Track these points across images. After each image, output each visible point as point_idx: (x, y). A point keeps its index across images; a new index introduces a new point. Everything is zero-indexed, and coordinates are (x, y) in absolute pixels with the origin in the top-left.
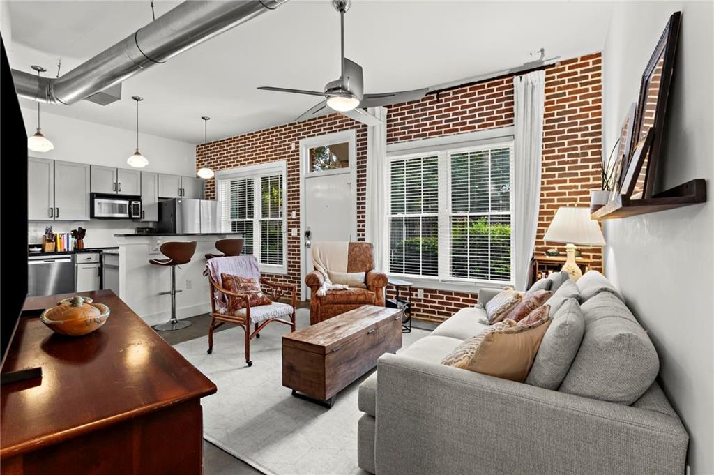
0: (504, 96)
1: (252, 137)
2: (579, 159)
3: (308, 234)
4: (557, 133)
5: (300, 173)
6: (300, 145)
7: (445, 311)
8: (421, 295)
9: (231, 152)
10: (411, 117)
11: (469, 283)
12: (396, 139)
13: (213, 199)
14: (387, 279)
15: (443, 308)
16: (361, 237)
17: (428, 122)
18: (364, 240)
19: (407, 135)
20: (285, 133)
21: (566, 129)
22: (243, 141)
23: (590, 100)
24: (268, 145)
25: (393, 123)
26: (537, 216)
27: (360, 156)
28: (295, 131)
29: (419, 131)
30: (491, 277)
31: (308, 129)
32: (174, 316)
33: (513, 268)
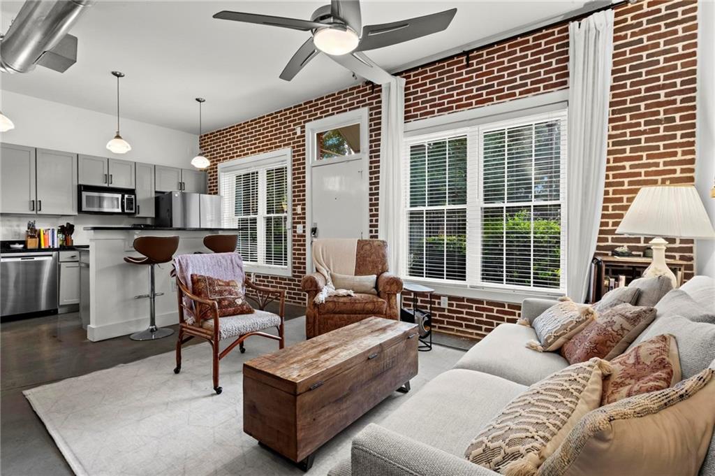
0: (555, 51)
1: (256, 124)
2: (662, 127)
3: (314, 231)
4: (629, 94)
5: (306, 161)
6: (306, 129)
7: (474, 324)
8: (444, 303)
9: (233, 142)
10: (434, 88)
11: (505, 291)
12: (416, 116)
13: (216, 193)
14: (402, 284)
15: (472, 320)
16: (374, 234)
17: (455, 92)
18: (377, 237)
19: (429, 110)
20: (290, 117)
21: (643, 87)
22: (247, 128)
23: (680, 45)
24: (272, 131)
25: (412, 97)
26: (600, 204)
27: (374, 138)
28: (301, 114)
29: (443, 104)
30: (534, 282)
31: (315, 110)
32: (153, 323)
33: (563, 272)
